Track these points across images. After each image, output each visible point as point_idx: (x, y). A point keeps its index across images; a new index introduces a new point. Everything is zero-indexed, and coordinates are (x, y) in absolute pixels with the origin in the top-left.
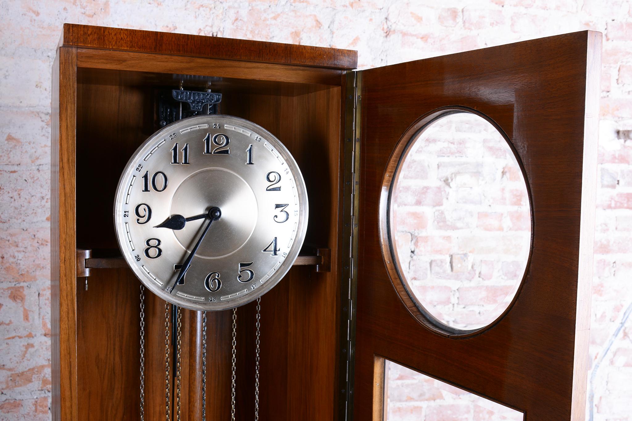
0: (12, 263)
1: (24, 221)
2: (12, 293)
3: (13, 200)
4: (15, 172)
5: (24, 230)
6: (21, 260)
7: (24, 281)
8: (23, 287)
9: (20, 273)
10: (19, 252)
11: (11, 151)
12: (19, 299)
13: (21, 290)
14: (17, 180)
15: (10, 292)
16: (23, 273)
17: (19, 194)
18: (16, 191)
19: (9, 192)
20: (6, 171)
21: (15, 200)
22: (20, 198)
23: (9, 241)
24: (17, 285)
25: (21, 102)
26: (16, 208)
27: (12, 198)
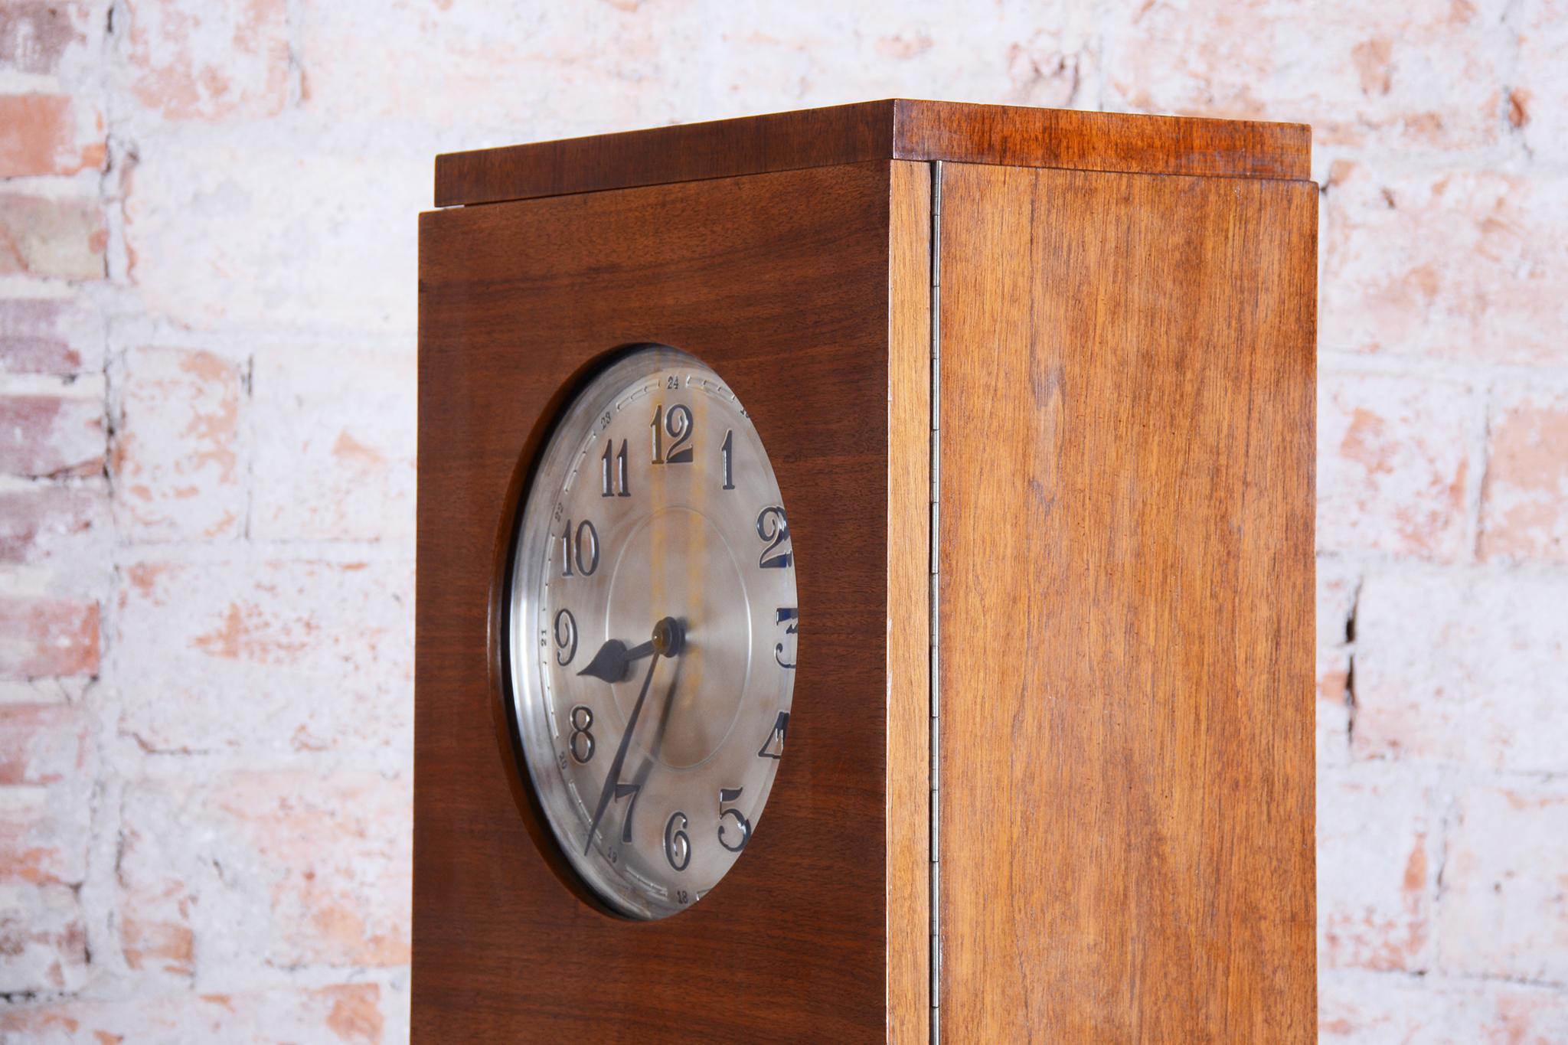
0: (345, 895)
1: (387, 743)
2: (338, 1006)
3: (350, 666)
4: (359, 566)
5: (384, 775)
6: (372, 885)
7: (381, 965)
8: (374, 987)
9: (369, 934)
10: (367, 854)
11: (348, 492)
12: (361, 1030)
13: (370, 996)
14: (366, 595)
15: (331, 1002)
16: (379, 932)
17: (373, 648)
18: (362, 634)
19: (337, 640)
20: (329, 565)
21: (357, 668)
22: (375, 659)
23: (333, 814)
24: (358, 979)
25: (387, 318)
26: (360, 698)
27: (347, 659)
